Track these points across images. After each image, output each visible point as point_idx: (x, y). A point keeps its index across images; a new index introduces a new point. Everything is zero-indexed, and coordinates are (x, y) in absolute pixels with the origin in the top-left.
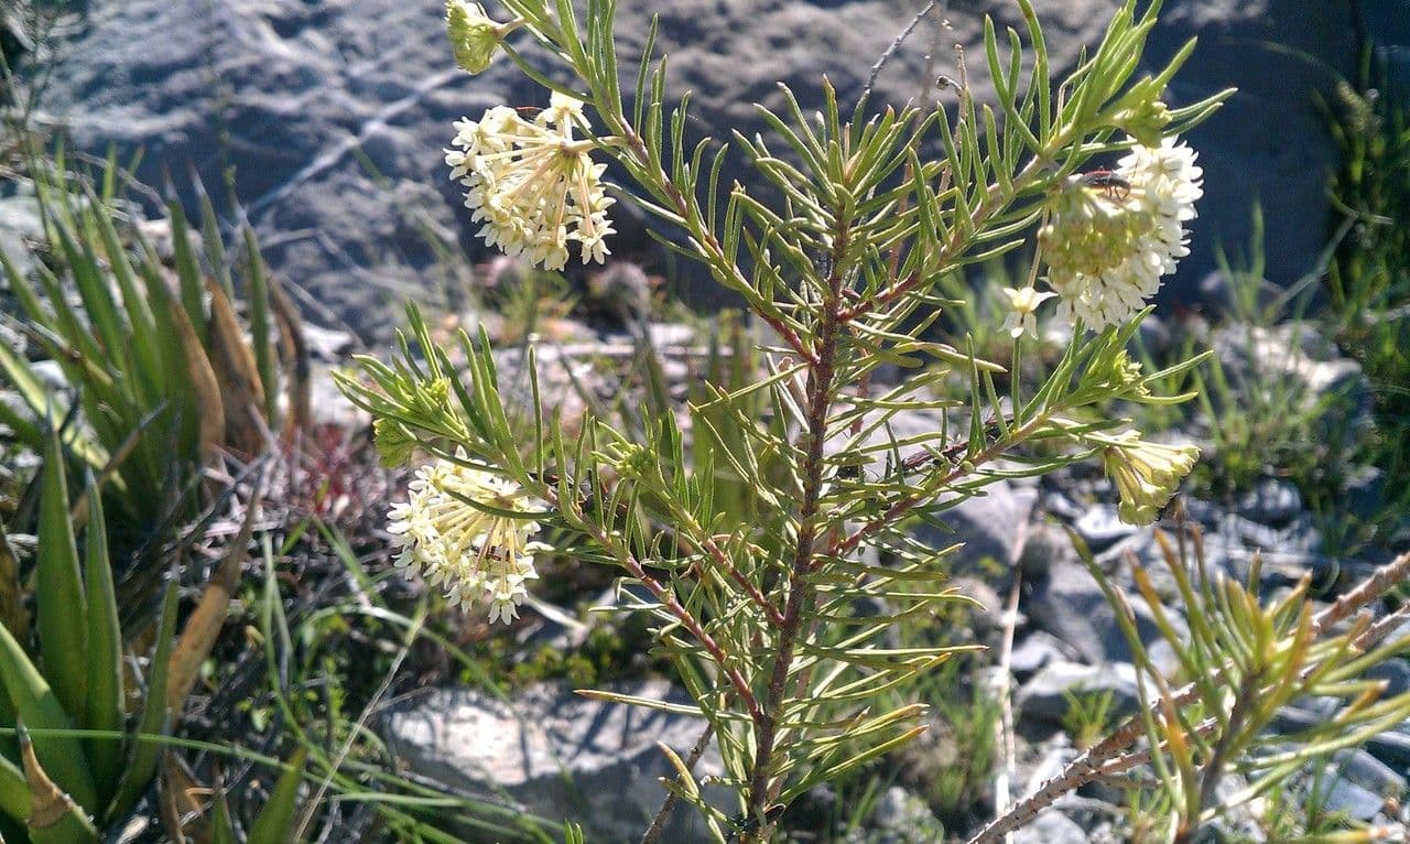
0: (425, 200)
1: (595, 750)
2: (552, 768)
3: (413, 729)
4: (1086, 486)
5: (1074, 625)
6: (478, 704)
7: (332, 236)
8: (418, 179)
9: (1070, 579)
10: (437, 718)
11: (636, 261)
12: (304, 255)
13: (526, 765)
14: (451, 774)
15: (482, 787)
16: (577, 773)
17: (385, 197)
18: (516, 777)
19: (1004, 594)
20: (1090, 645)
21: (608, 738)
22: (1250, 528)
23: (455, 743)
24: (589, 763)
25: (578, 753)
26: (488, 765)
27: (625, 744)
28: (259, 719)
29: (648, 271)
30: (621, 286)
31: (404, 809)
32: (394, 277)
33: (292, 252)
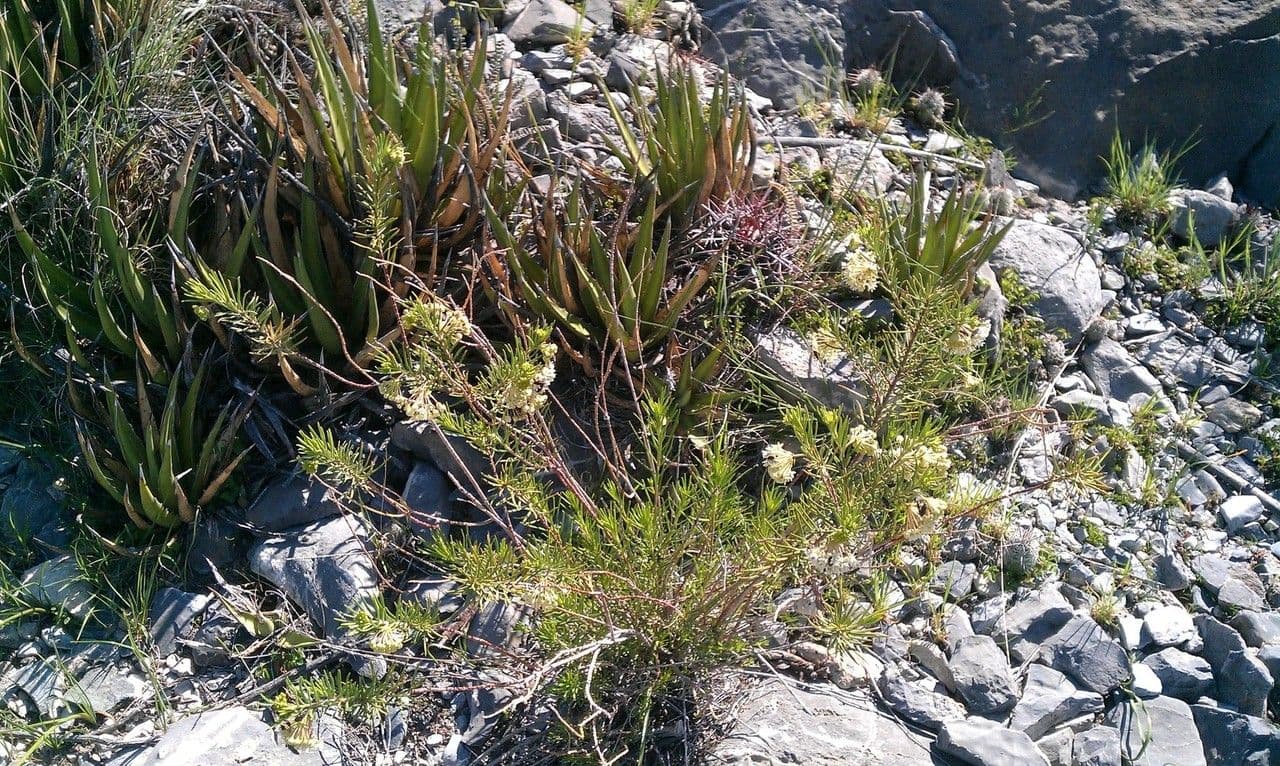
0: (830, 24)
1: (839, 374)
2: (820, 376)
3: (765, 342)
4: (1149, 297)
5: (1100, 373)
6: (794, 338)
7: (774, 35)
8: (831, 10)
9: (1109, 349)
10: (776, 340)
11: (940, 91)
12: (755, 45)
13: (809, 372)
14: (778, 367)
15: (789, 375)
16: (830, 380)
17: (811, 17)
18: (805, 376)
19: (1070, 347)
20: (1104, 386)
21: (846, 370)
22: (1223, 347)
23: (781, 354)
24: (835, 378)
25: (832, 373)
26: (794, 367)
27: (853, 375)
28: (706, 323)
29: (946, 99)
30: (928, 104)
31: (758, 377)
32: (802, 68)
33: (750, 41)
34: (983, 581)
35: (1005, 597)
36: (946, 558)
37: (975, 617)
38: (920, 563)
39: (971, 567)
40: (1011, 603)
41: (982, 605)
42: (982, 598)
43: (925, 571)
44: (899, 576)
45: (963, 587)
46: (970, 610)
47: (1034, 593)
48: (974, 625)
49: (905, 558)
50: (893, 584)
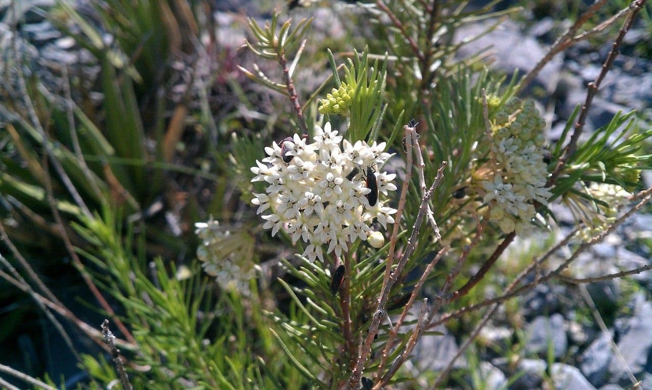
34: (575, 328)
35: (607, 336)
36: (529, 318)
37: (587, 369)
38: (505, 333)
39: (557, 319)
40: (616, 339)
41: (587, 354)
42: (583, 347)
43: (515, 340)
44: (489, 353)
45: (558, 342)
46: (578, 365)
47: (633, 322)
48: (590, 378)
49: (490, 334)
50: (486, 366)
